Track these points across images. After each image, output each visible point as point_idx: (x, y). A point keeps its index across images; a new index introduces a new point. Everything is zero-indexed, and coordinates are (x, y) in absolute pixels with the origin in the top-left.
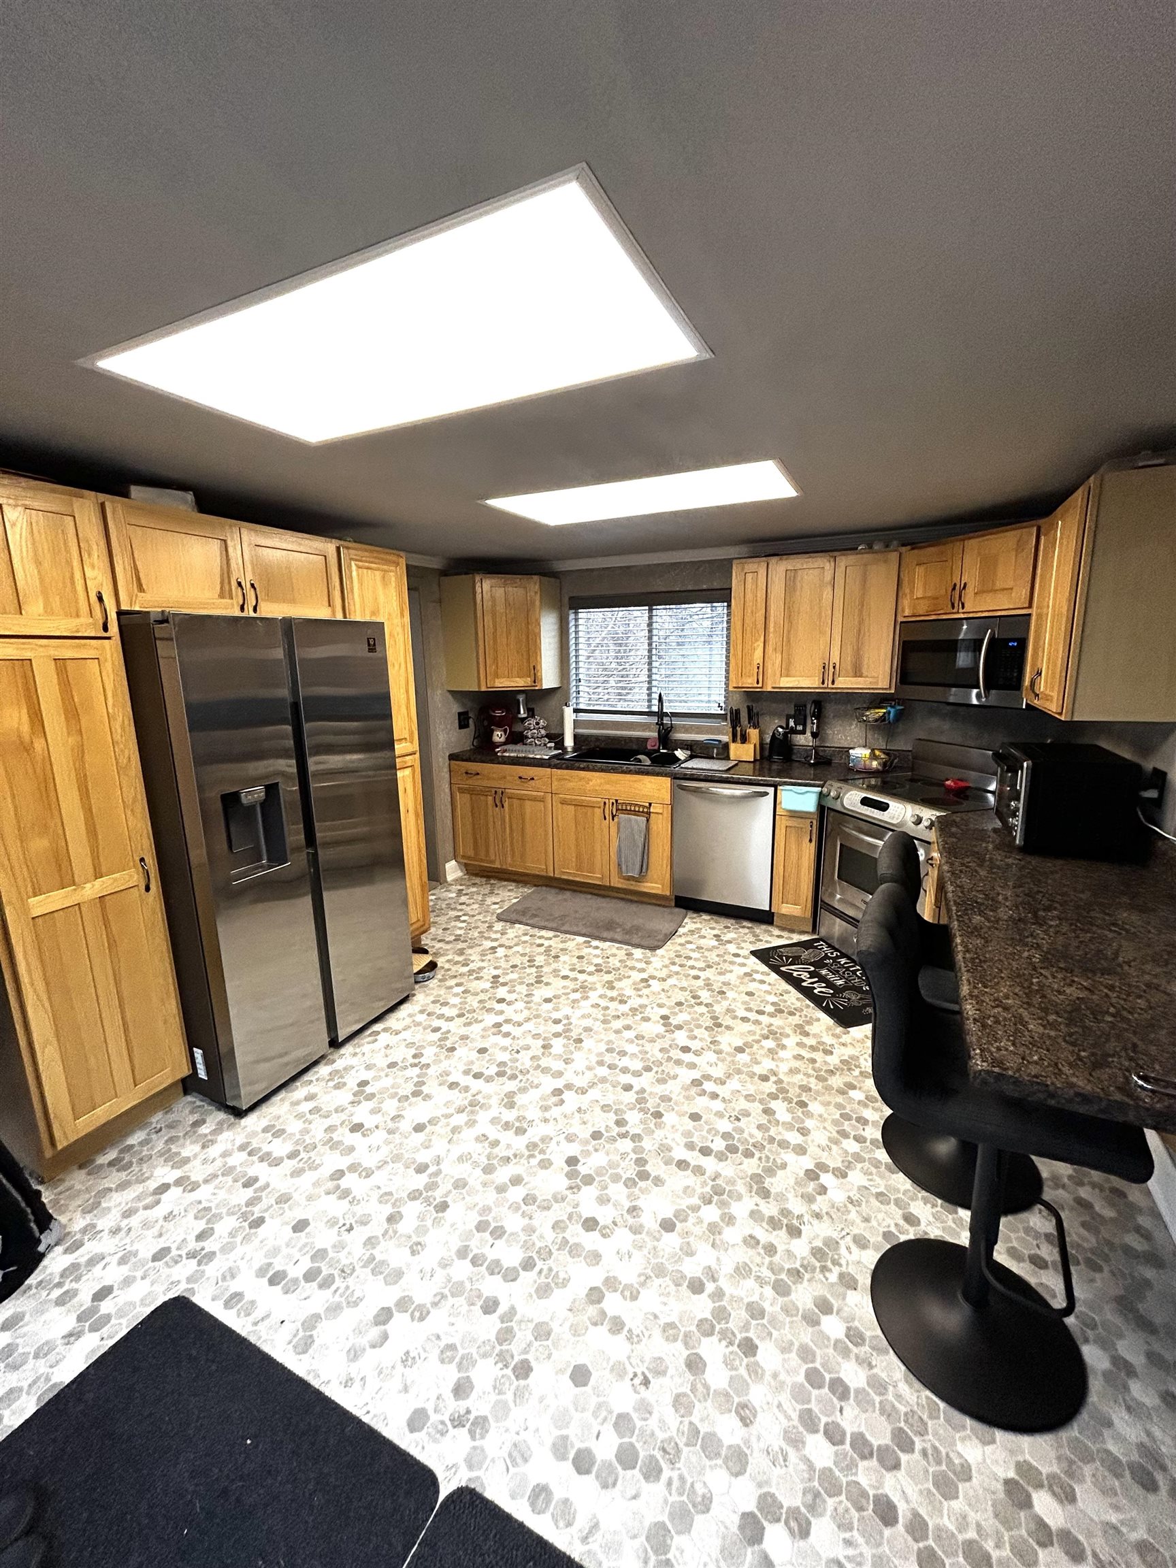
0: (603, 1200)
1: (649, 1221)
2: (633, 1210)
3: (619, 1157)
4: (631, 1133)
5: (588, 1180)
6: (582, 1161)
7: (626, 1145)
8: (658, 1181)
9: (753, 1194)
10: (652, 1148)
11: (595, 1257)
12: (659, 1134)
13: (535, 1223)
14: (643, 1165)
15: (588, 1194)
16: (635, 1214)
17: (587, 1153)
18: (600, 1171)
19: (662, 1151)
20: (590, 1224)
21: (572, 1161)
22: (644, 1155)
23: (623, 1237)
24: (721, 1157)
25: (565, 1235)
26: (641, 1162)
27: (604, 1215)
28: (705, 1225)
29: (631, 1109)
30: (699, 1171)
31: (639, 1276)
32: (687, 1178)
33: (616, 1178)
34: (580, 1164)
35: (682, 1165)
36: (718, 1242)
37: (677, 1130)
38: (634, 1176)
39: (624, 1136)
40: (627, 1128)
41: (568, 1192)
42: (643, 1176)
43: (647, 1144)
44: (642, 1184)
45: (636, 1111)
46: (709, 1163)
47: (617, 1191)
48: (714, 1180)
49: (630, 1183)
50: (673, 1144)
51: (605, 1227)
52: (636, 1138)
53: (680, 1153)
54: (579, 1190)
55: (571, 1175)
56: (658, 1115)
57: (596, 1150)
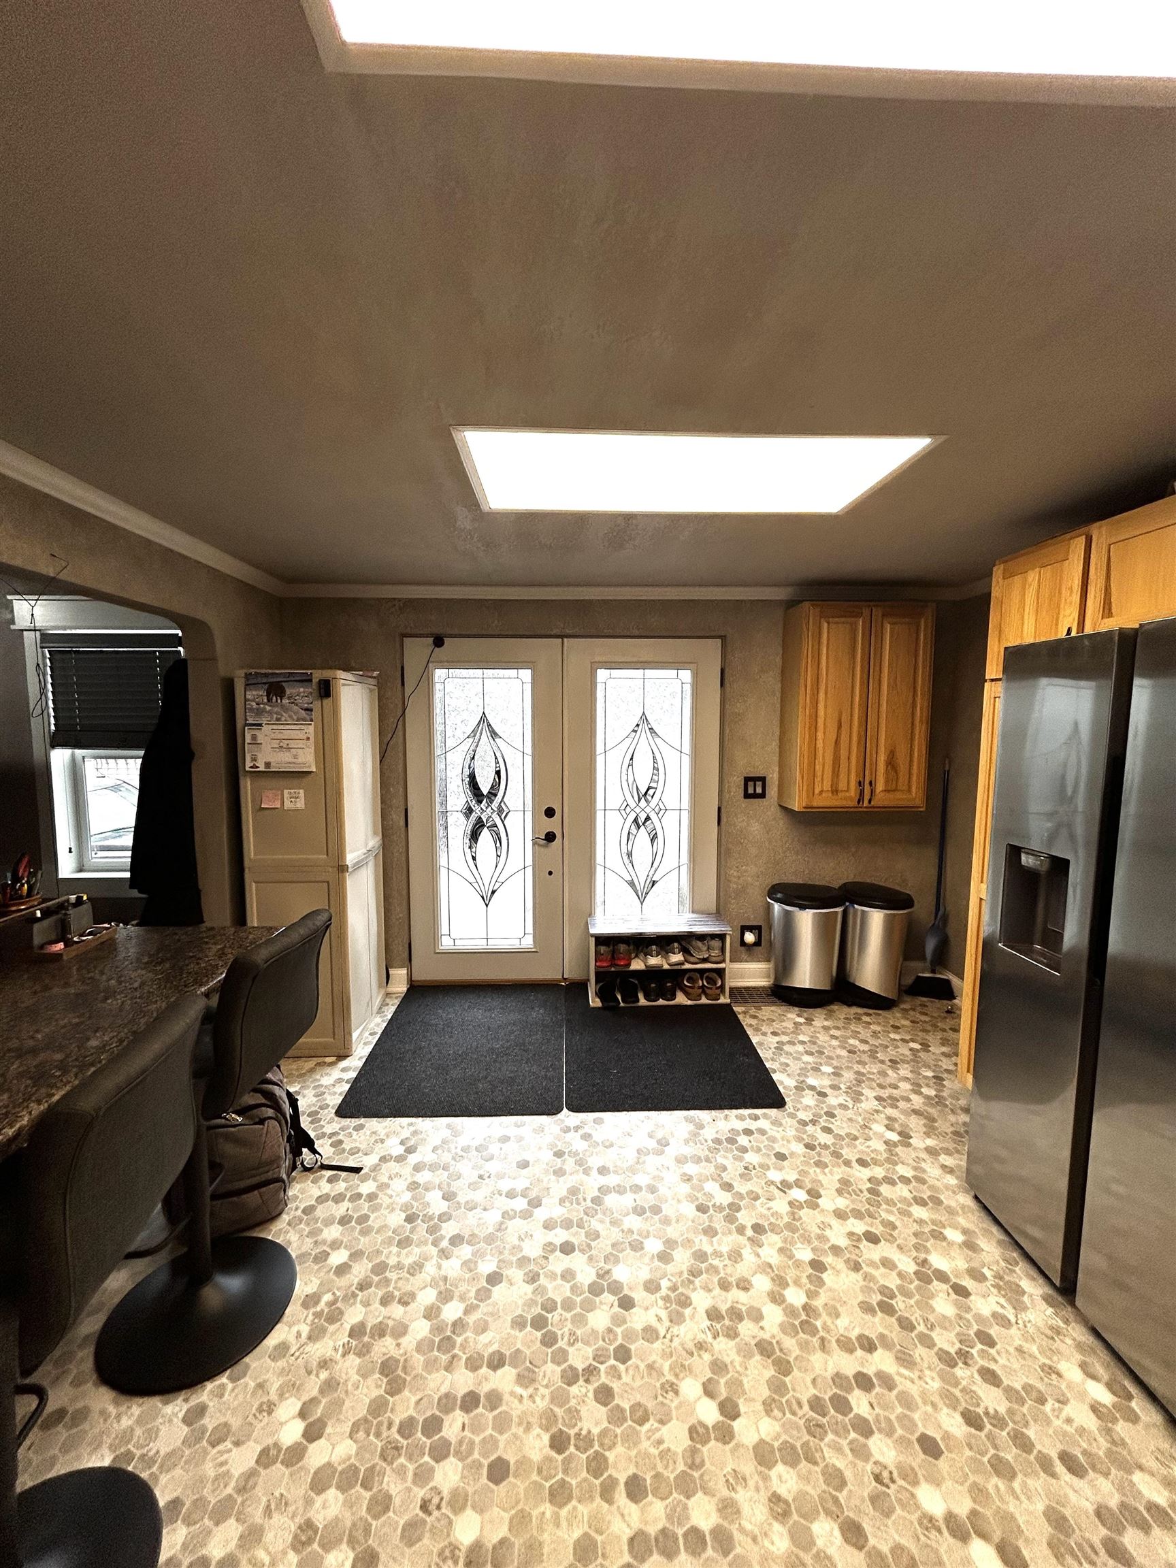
0: (568, 1275)
1: (517, 1274)
2: (533, 1278)
3: (579, 1332)
4: (581, 1382)
5: (595, 1290)
6: (616, 1309)
7: (579, 1357)
8: (519, 1323)
9: (402, 1360)
10: (543, 1368)
11: (548, 1225)
12: (542, 1404)
13: (615, 1230)
14: (544, 1336)
15: (586, 1275)
16: (531, 1275)
17: (618, 1321)
18: (589, 1306)
19: (528, 1369)
20: (567, 1249)
21: (627, 1303)
22: (550, 1351)
23: (533, 1249)
24: (447, 1403)
25: (583, 1231)
26: (549, 1340)
27: (559, 1262)
28: (457, 1294)
29: (604, 1433)
30: (473, 1364)
31: (506, 1228)
32: (488, 1342)
33: (568, 1305)
34: (616, 1303)
35: (497, 1362)
36: (441, 1283)
37: (520, 1424)
38: (550, 1316)
39: (590, 1372)
40: (591, 1388)
41: (607, 1267)
42: (539, 1323)
43: (551, 1371)
44: (538, 1310)
45: (596, 1431)
46: (462, 1381)
47: (558, 1291)
48: (454, 1357)
49: (550, 1306)
50: (519, 1390)
51: (553, 1251)
52: (571, 1377)
53: (504, 1379)
54: (598, 1274)
55: (615, 1288)
56: (558, 1443)
57: (610, 1330)
